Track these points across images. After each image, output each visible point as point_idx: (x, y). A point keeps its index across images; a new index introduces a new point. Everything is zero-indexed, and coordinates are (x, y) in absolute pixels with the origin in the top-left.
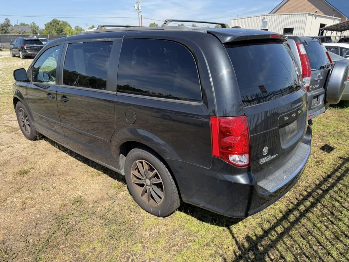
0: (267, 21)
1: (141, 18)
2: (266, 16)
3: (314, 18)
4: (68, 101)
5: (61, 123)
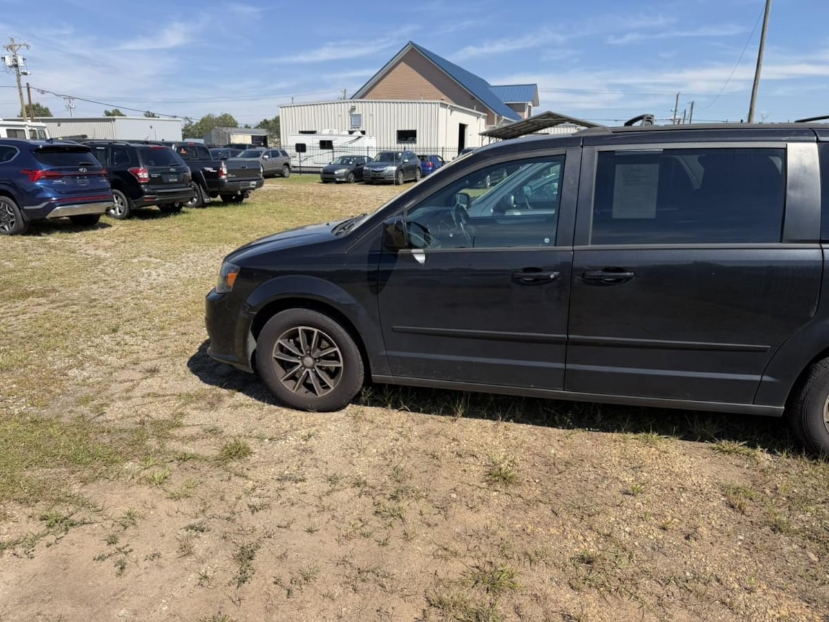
0: (360, 115)
1: (26, 89)
2: (358, 102)
3: (449, 111)
4: (628, 278)
5: (565, 336)
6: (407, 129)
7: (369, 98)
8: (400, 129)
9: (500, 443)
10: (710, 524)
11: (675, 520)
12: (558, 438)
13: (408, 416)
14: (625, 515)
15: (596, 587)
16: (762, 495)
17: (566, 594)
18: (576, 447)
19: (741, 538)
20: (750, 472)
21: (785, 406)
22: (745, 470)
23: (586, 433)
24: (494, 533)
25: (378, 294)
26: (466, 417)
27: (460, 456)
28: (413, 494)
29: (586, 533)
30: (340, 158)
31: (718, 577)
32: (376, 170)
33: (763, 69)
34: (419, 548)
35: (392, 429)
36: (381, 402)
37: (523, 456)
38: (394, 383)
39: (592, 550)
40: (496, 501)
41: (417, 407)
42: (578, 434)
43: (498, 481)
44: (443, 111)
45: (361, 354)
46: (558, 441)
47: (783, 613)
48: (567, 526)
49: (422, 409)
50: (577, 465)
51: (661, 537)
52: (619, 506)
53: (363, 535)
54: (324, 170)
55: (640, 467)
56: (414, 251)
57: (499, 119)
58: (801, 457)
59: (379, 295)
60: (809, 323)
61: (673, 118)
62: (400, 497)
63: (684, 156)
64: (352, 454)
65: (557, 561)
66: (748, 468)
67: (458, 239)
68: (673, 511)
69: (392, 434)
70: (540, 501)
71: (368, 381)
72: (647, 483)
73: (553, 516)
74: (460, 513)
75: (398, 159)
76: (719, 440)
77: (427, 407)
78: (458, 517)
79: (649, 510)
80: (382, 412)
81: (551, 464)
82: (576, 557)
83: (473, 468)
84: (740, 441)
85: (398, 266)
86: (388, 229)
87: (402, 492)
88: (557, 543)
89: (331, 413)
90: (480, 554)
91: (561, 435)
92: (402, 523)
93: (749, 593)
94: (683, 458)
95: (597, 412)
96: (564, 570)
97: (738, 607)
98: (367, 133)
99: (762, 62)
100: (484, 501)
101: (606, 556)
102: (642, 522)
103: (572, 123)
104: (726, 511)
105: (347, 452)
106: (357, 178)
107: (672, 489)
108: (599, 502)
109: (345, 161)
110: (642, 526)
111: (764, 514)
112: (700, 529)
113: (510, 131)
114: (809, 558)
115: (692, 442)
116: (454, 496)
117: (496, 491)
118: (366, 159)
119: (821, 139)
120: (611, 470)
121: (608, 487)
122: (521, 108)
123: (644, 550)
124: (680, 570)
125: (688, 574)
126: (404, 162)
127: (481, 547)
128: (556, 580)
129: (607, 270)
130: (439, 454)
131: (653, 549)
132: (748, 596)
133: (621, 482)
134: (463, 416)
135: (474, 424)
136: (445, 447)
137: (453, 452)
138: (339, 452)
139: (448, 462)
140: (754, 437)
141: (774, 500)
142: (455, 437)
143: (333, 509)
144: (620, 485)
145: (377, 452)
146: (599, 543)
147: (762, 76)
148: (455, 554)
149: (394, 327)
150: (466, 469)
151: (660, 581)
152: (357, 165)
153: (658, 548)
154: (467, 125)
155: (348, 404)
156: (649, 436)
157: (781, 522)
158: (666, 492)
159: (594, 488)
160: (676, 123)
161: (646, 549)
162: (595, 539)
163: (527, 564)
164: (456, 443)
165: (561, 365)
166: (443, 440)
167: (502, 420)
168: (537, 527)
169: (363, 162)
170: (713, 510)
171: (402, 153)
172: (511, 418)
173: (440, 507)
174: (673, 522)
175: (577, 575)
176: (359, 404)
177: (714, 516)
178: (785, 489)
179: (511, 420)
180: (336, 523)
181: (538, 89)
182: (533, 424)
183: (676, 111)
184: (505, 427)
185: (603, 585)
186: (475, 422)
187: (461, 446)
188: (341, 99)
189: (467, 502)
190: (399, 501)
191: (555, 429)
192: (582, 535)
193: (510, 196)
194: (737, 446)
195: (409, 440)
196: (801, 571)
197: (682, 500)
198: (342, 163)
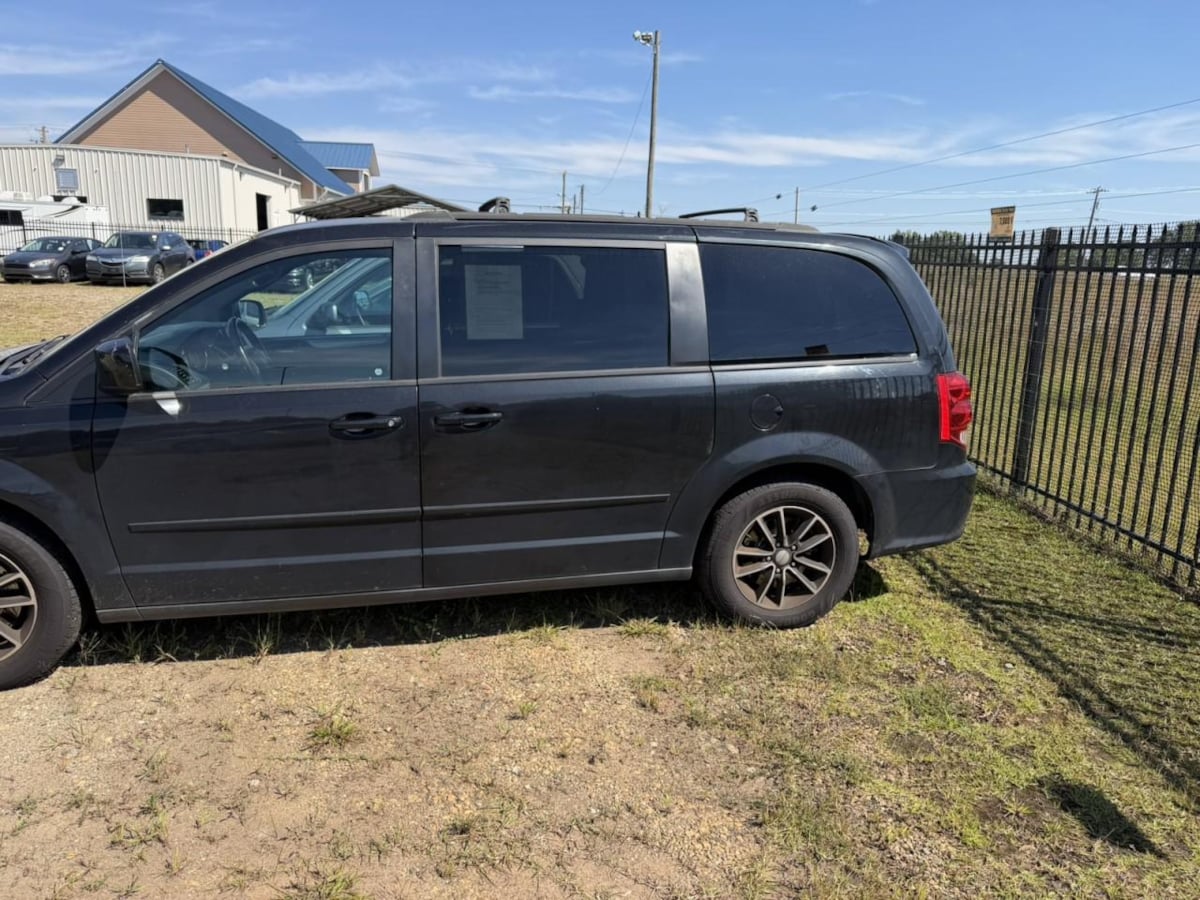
0: (75, 169)
2: (68, 149)
3: (237, 174)
4: (495, 421)
5: (419, 509)
6: (165, 197)
7: (89, 144)
8: (151, 197)
9: (331, 684)
10: (617, 735)
11: (577, 740)
12: (420, 658)
13: (174, 669)
14: (512, 750)
15: (474, 864)
16: (676, 682)
17: (432, 888)
18: (446, 666)
19: (654, 744)
20: (663, 655)
21: (694, 566)
22: (657, 654)
23: (460, 642)
24: (322, 825)
25: (94, 471)
26: (276, 653)
27: (266, 717)
28: (182, 797)
29: (460, 790)
30: (39, 240)
31: (630, 805)
32: (110, 261)
33: (657, 149)
34: (194, 883)
35: (143, 696)
36: (121, 655)
37: (368, 696)
38: (141, 619)
39: (468, 812)
40: (326, 774)
41: (189, 651)
42: (449, 647)
43: (327, 743)
44: (225, 172)
45: (71, 578)
46: (421, 662)
47: (703, 830)
48: (433, 786)
49: (197, 655)
50: (447, 692)
51: (559, 769)
52: (504, 738)
53: (88, 888)
54: (5, 261)
55: (531, 677)
56: (156, 395)
57: (320, 191)
58: (716, 625)
59: (97, 473)
60: (707, 462)
61: (561, 205)
62: (159, 807)
63: (565, 257)
64: (64, 754)
65: (419, 841)
66: (660, 651)
67: (237, 373)
68: (574, 728)
69: (144, 705)
70: (393, 759)
71: (90, 622)
72: (541, 696)
73: (412, 775)
74: (266, 808)
75: (153, 245)
76: (627, 620)
77: (208, 650)
78: (264, 815)
79: (544, 735)
80: (123, 670)
81: (409, 700)
82: (446, 828)
83: (287, 731)
84: (651, 617)
85: (130, 422)
86: (103, 361)
87: (162, 797)
88: (419, 815)
89: (21, 690)
90: (300, 864)
91: (425, 653)
92: (162, 849)
93: (665, 816)
94: (585, 653)
95: (474, 611)
96: (428, 853)
97: (653, 839)
98: (90, 199)
99: (655, 140)
100: (306, 779)
101: (487, 816)
102: (534, 754)
103: (428, 203)
104: (637, 713)
105: (52, 753)
106: (75, 274)
107: (572, 699)
108: (477, 739)
109: (49, 246)
110: (535, 760)
111: (679, 707)
112: (607, 745)
113: (338, 209)
114: (729, 751)
115: (595, 629)
116: (256, 783)
117: (325, 759)
118: (90, 243)
119: (701, 239)
120: (494, 689)
121: (490, 715)
122: (354, 176)
123: (537, 794)
124: (583, 808)
125: (593, 811)
126: (163, 250)
127: (301, 852)
128: (418, 870)
129: (467, 410)
130: (230, 722)
131: (550, 788)
132: (664, 819)
133: (506, 703)
134: (270, 653)
135: (290, 662)
136: (241, 708)
137: (254, 714)
138: (37, 755)
139: (245, 732)
140: (665, 610)
141: (689, 687)
142: (256, 688)
143: (25, 859)
144: (506, 707)
145: (114, 740)
146: (478, 799)
147: (657, 157)
148: (257, 876)
149: (131, 524)
150: (276, 735)
151: (560, 831)
152: (74, 253)
153: (557, 785)
154: (270, 197)
155: (55, 667)
156: (542, 630)
157: (697, 713)
158: (565, 704)
159: (470, 719)
160: (566, 212)
161: (540, 791)
162: (472, 795)
163: (375, 858)
164: (259, 698)
165: (416, 552)
166: (237, 697)
167: (334, 648)
168: (388, 798)
169: (86, 249)
170: (621, 716)
171: (158, 235)
172: (347, 642)
173: (231, 806)
174: (573, 743)
175: (447, 853)
176: (77, 665)
177: (623, 723)
178: (700, 669)
179: (349, 645)
180: (31, 881)
181: (377, 152)
182: (383, 645)
183: (564, 195)
184: (341, 657)
185: (484, 858)
186: (291, 658)
187: (268, 701)
188: (37, 142)
189: (277, 788)
190: (156, 815)
191: (417, 646)
192: (454, 793)
193: (331, 306)
194: (648, 624)
195: (176, 709)
196: (721, 771)
197: (584, 711)
198: (43, 249)
